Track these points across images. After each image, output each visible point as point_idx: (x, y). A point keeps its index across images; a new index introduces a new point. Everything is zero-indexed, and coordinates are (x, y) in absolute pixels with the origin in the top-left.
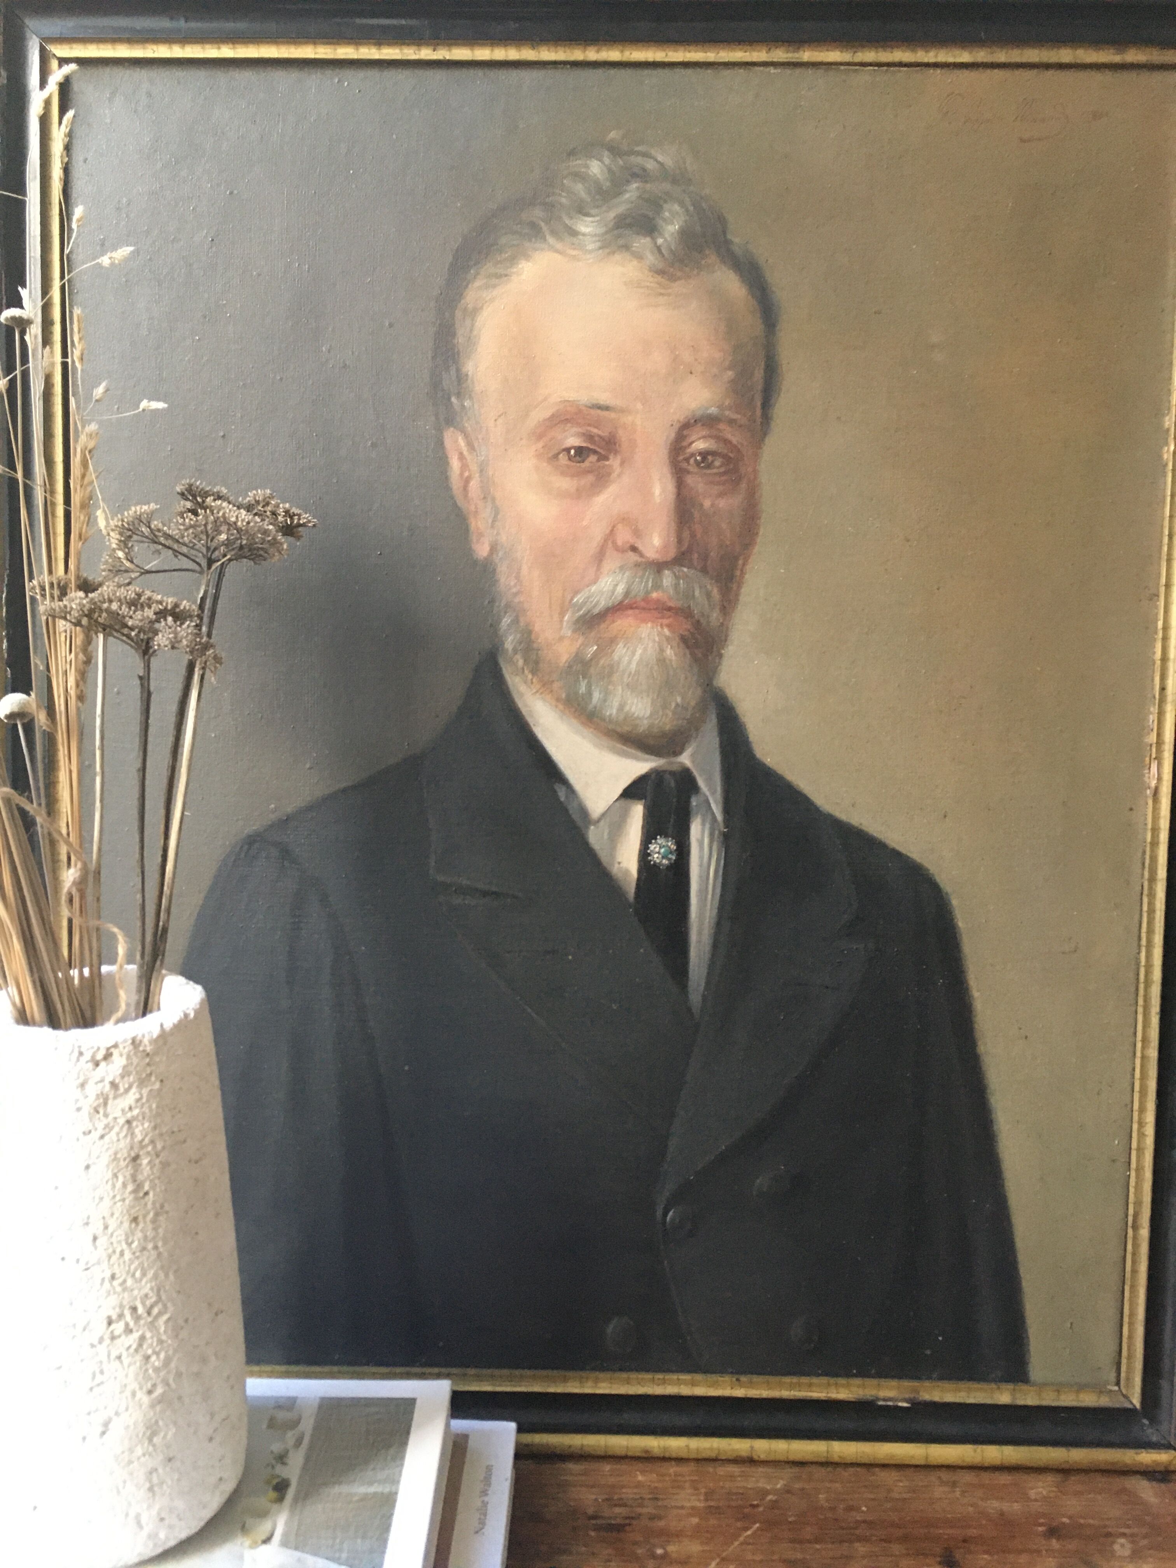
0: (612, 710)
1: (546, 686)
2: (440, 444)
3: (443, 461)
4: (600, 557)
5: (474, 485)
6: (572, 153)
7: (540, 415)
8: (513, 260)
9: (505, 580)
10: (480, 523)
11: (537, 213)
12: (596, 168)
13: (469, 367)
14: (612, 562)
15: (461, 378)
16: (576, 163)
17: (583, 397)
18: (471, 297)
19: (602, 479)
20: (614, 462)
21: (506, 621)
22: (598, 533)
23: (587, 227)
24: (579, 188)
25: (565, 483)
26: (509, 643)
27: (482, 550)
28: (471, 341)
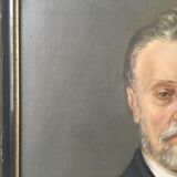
0: (172, 164)
1: (154, 158)
2: (126, 92)
3: (126, 96)
4: (169, 122)
5: (135, 104)
6: (164, 13)
7: (153, 84)
8: (146, 42)
9: (143, 129)
10: (136, 113)
11: (153, 29)
12: (170, 18)
13: (134, 71)
14: (173, 123)
15: (132, 74)
16: (165, 16)
17: (165, 79)
18: (135, 51)
19: (170, 101)
20: (174, 96)
21: (143, 140)
22: (169, 115)
23: (167, 33)
24: (166, 23)
25: (161, 102)
26: (144, 146)
27: (137, 120)
28: (135, 64)
